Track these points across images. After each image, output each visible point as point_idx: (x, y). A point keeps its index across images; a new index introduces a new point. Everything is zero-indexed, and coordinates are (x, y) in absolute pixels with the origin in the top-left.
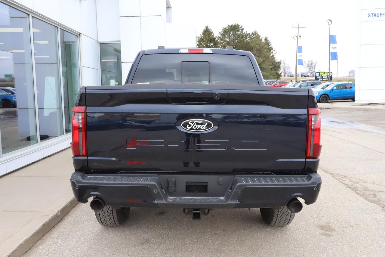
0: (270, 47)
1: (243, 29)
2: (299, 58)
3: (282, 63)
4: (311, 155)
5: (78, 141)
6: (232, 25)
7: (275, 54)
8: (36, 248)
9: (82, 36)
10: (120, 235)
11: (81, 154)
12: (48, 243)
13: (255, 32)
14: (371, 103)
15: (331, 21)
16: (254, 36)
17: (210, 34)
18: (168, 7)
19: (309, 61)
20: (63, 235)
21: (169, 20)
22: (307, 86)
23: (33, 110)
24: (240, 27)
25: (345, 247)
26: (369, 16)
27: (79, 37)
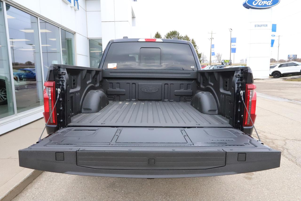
0: (195, 45)
1: (179, 34)
2: (212, 51)
3: (202, 54)
4: (248, 124)
5: (48, 112)
6: (172, 31)
7: (198, 49)
8: (26, 191)
9: (77, 34)
10: (93, 179)
11: (52, 122)
12: (36, 186)
13: (186, 36)
14: (256, 78)
15: (231, 29)
16: (185, 38)
17: (159, 37)
18: (133, 17)
19: (217, 54)
20: (50, 178)
21: (134, 24)
22: (217, 68)
23: (41, 83)
24: (177, 32)
25: (264, 190)
26: (255, 26)
27: (74, 35)
